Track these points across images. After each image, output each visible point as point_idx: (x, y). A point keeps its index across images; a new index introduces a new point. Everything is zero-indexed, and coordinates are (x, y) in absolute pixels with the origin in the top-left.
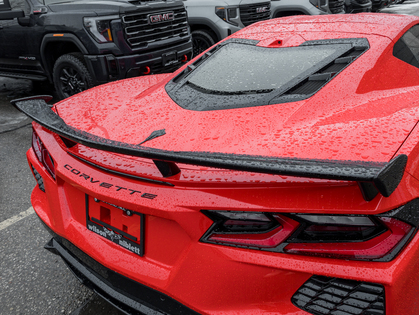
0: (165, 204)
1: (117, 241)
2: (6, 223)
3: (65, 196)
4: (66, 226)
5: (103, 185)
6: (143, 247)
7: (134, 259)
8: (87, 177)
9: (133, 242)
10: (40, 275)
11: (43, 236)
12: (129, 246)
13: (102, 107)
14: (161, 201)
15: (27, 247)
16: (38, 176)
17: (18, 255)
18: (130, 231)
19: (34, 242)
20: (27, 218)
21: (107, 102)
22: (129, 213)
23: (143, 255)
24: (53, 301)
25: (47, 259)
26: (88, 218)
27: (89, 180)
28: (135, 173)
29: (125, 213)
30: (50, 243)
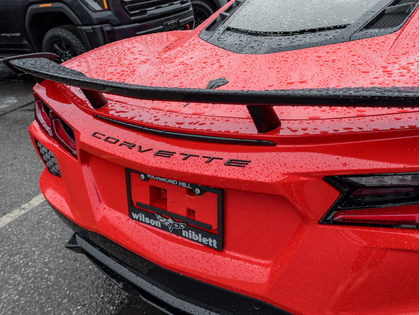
0: (266, 172)
1: (178, 232)
2: (7, 219)
3: (92, 178)
4: (98, 217)
5: (160, 153)
6: (221, 237)
7: (209, 255)
8: (131, 146)
9: (205, 231)
10: (57, 279)
11: (55, 230)
12: (199, 238)
13: (126, 62)
14: (258, 169)
15: (36, 246)
16: (47, 156)
17: (26, 256)
18: (198, 217)
19: (44, 239)
20: (32, 211)
21: (130, 57)
22: (198, 191)
23: (221, 248)
24: (78, 310)
25: (64, 257)
26: (131, 203)
27: (135, 150)
28: (209, 133)
29: (191, 192)
30: (73, 240)
